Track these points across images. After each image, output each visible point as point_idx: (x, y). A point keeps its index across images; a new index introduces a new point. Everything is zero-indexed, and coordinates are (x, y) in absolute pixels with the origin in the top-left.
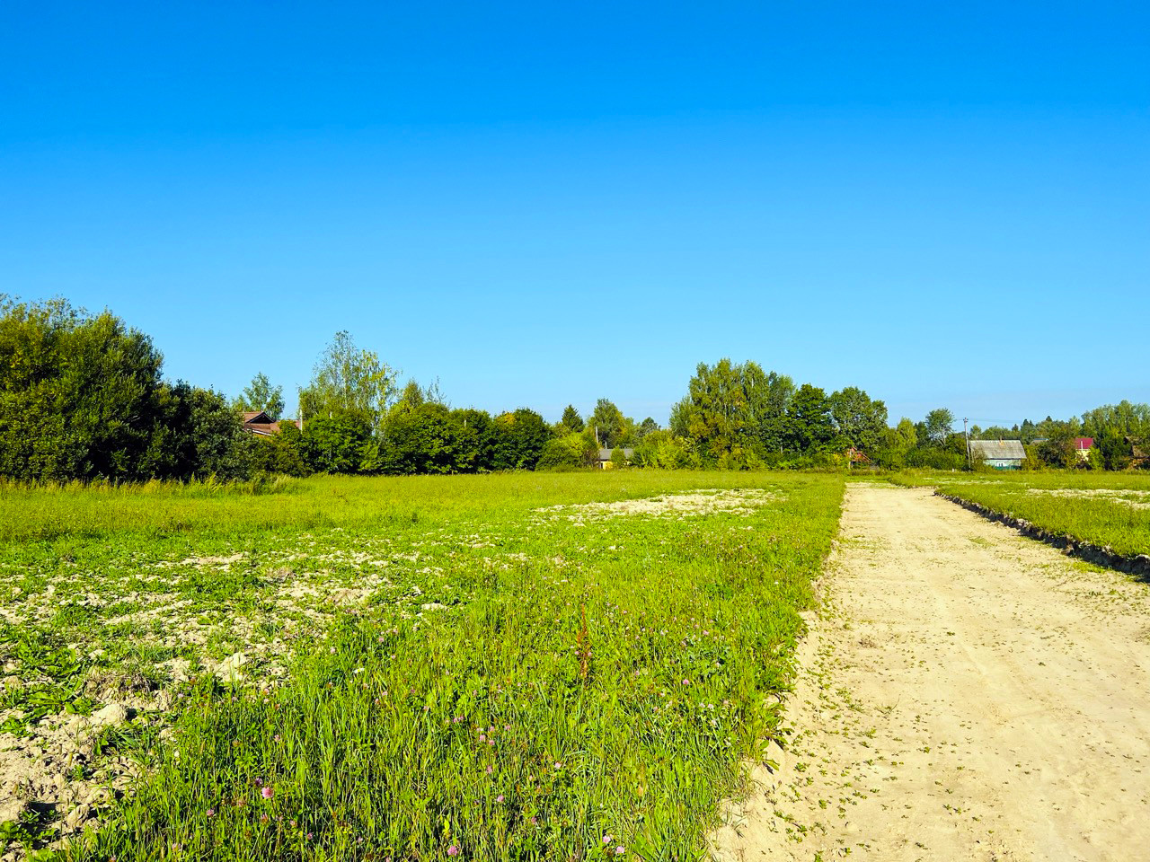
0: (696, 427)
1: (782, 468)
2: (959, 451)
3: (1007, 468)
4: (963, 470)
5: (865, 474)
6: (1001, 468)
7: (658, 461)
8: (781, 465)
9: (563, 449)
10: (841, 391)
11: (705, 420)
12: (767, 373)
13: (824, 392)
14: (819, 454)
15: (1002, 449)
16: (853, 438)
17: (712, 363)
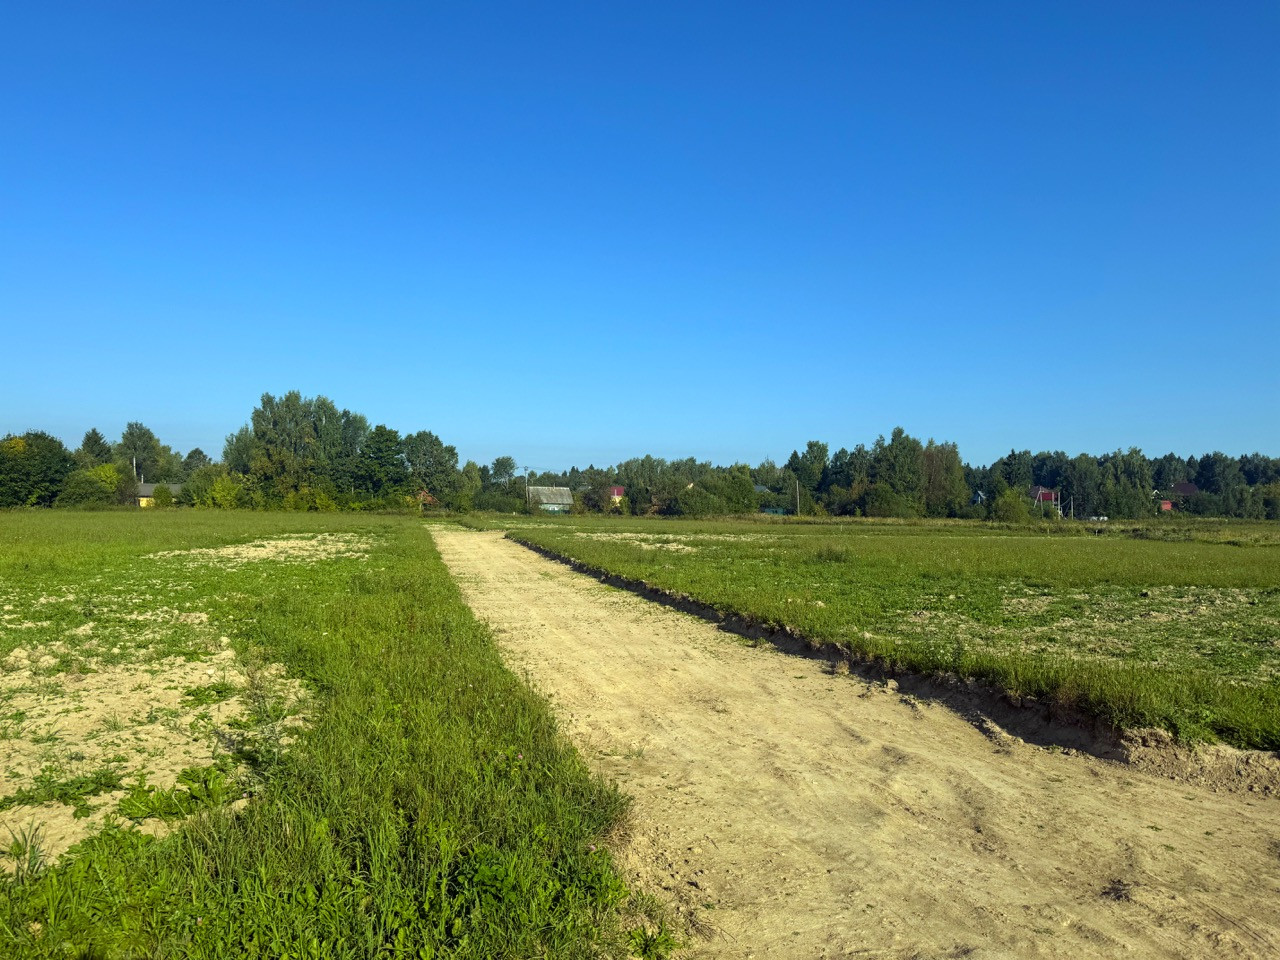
0: (259, 462)
1: (353, 509)
2: (520, 496)
3: (558, 511)
4: (523, 513)
5: (436, 516)
6: (554, 512)
7: (213, 499)
8: (353, 506)
9: (91, 483)
10: (415, 434)
11: (269, 456)
12: (340, 410)
13: (399, 434)
14: (391, 496)
15: (555, 494)
16: (424, 480)
17: (279, 394)
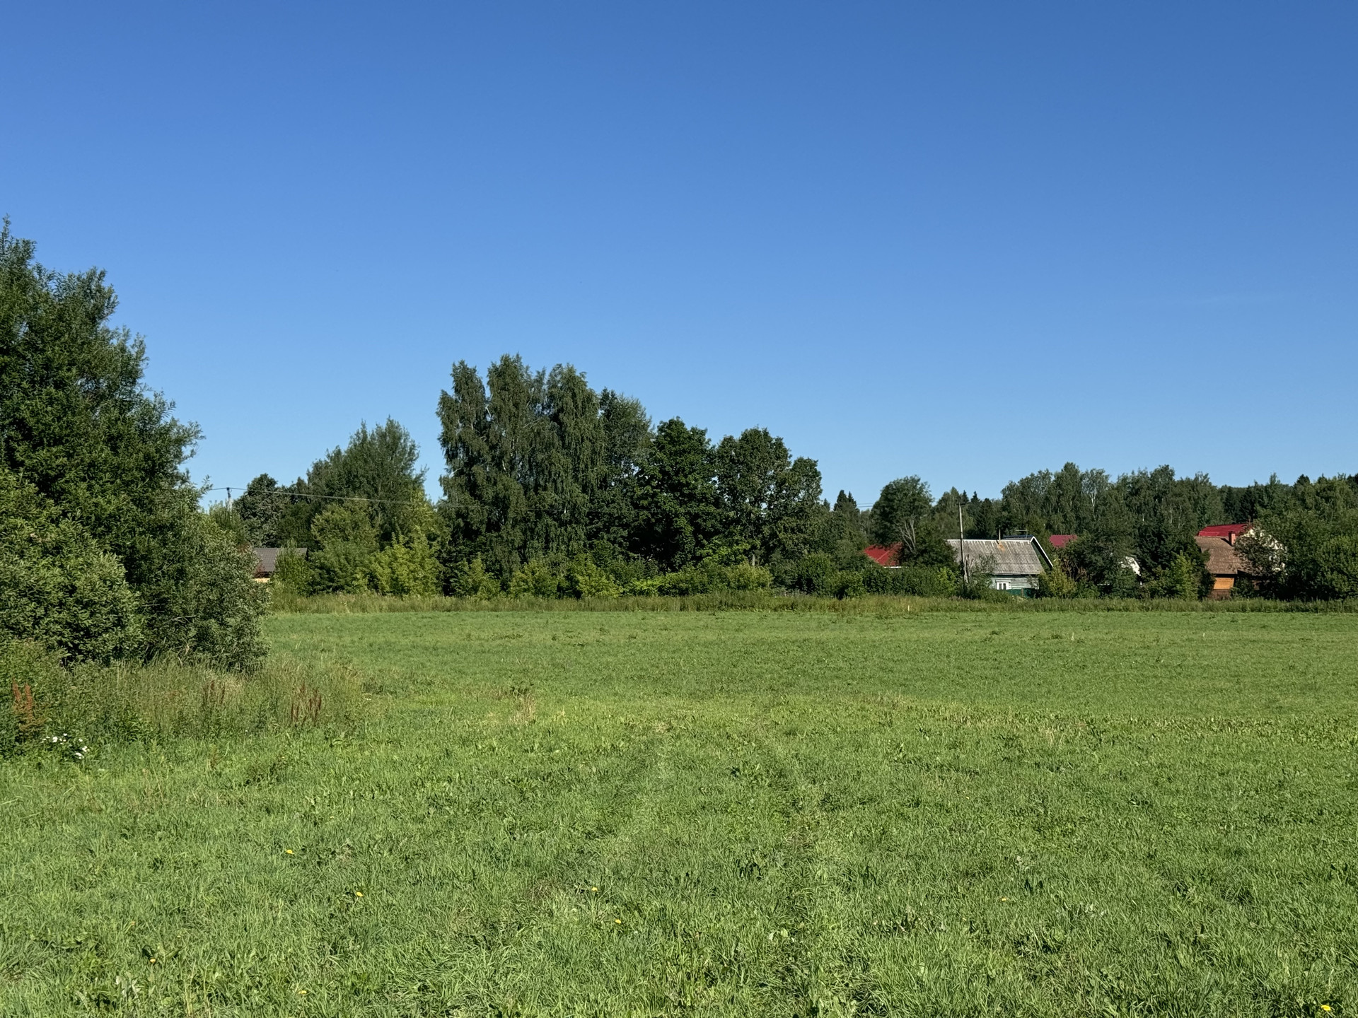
1: (641, 592)
6: (1015, 594)
10: (737, 437)
12: (598, 392)
13: (707, 437)
15: (1003, 556)
